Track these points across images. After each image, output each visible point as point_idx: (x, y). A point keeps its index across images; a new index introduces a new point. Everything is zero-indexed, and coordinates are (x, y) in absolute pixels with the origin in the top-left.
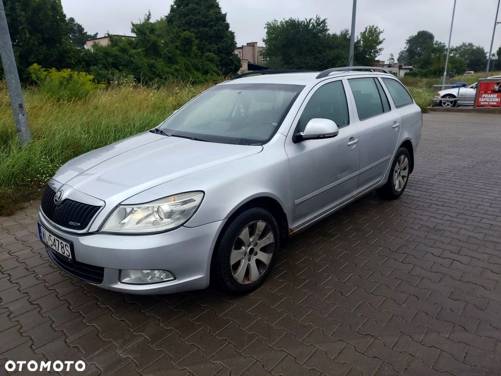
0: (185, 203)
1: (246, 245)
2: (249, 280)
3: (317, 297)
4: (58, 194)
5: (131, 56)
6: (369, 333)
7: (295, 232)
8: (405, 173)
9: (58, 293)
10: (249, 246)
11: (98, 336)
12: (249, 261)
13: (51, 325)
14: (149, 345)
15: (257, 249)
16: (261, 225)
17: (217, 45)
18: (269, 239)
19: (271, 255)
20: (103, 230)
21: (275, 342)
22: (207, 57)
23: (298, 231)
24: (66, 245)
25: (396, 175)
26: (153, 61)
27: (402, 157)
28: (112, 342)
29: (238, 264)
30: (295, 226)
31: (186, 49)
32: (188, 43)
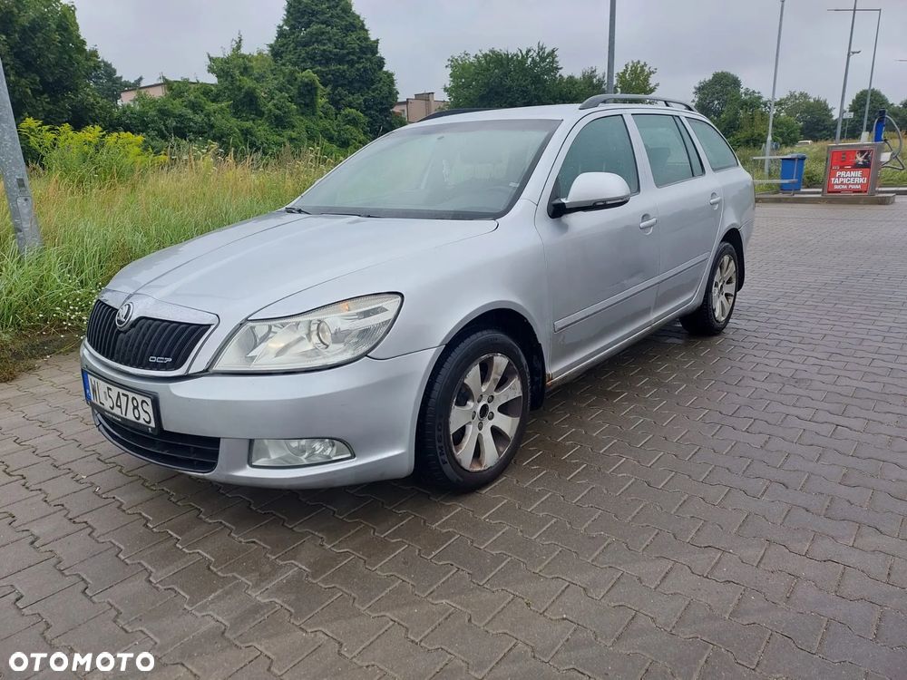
0: (367, 314)
1: (476, 397)
2: (481, 465)
3: (605, 492)
4: (123, 312)
5: (208, 115)
6: (711, 545)
7: (555, 382)
8: (730, 289)
9: (122, 504)
10: (479, 402)
11: (209, 569)
12: (480, 429)
13: (117, 556)
14: (310, 579)
15: (493, 408)
16: (501, 362)
17: (362, 96)
18: (514, 390)
19: (517, 420)
20: (217, 367)
21: (543, 565)
22: (346, 116)
23: (560, 379)
24: (143, 401)
25: (715, 291)
26: (249, 124)
27: (726, 258)
28: (236, 578)
29: (462, 432)
30: (556, 369)
31: (307, 101)
32: (309, 91)
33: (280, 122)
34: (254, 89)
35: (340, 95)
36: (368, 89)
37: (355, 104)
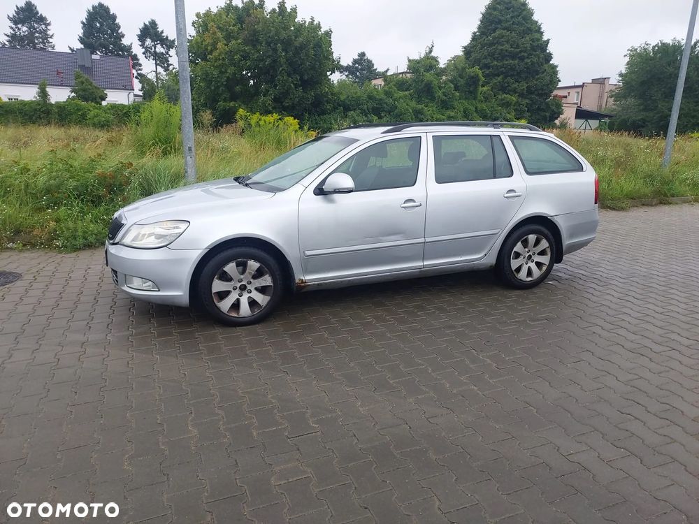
1: (235, 280)
2: (237, 313)
5: (395, 100)
7: (309, 285)
10: (239, 282)
12: (239, 296)
15: (251, 287)
18: (267, 281)
20: (122, 242)
23: (315, 284)
27: (532, 237)
31: (471, 89)
32: (474, 82)
33: (445, 105)
34: (432, 81)
35: (508, 83)
36: (533, 78)
37: (518, 90)
